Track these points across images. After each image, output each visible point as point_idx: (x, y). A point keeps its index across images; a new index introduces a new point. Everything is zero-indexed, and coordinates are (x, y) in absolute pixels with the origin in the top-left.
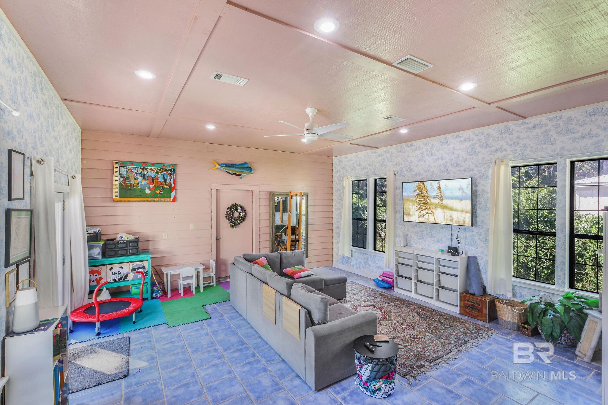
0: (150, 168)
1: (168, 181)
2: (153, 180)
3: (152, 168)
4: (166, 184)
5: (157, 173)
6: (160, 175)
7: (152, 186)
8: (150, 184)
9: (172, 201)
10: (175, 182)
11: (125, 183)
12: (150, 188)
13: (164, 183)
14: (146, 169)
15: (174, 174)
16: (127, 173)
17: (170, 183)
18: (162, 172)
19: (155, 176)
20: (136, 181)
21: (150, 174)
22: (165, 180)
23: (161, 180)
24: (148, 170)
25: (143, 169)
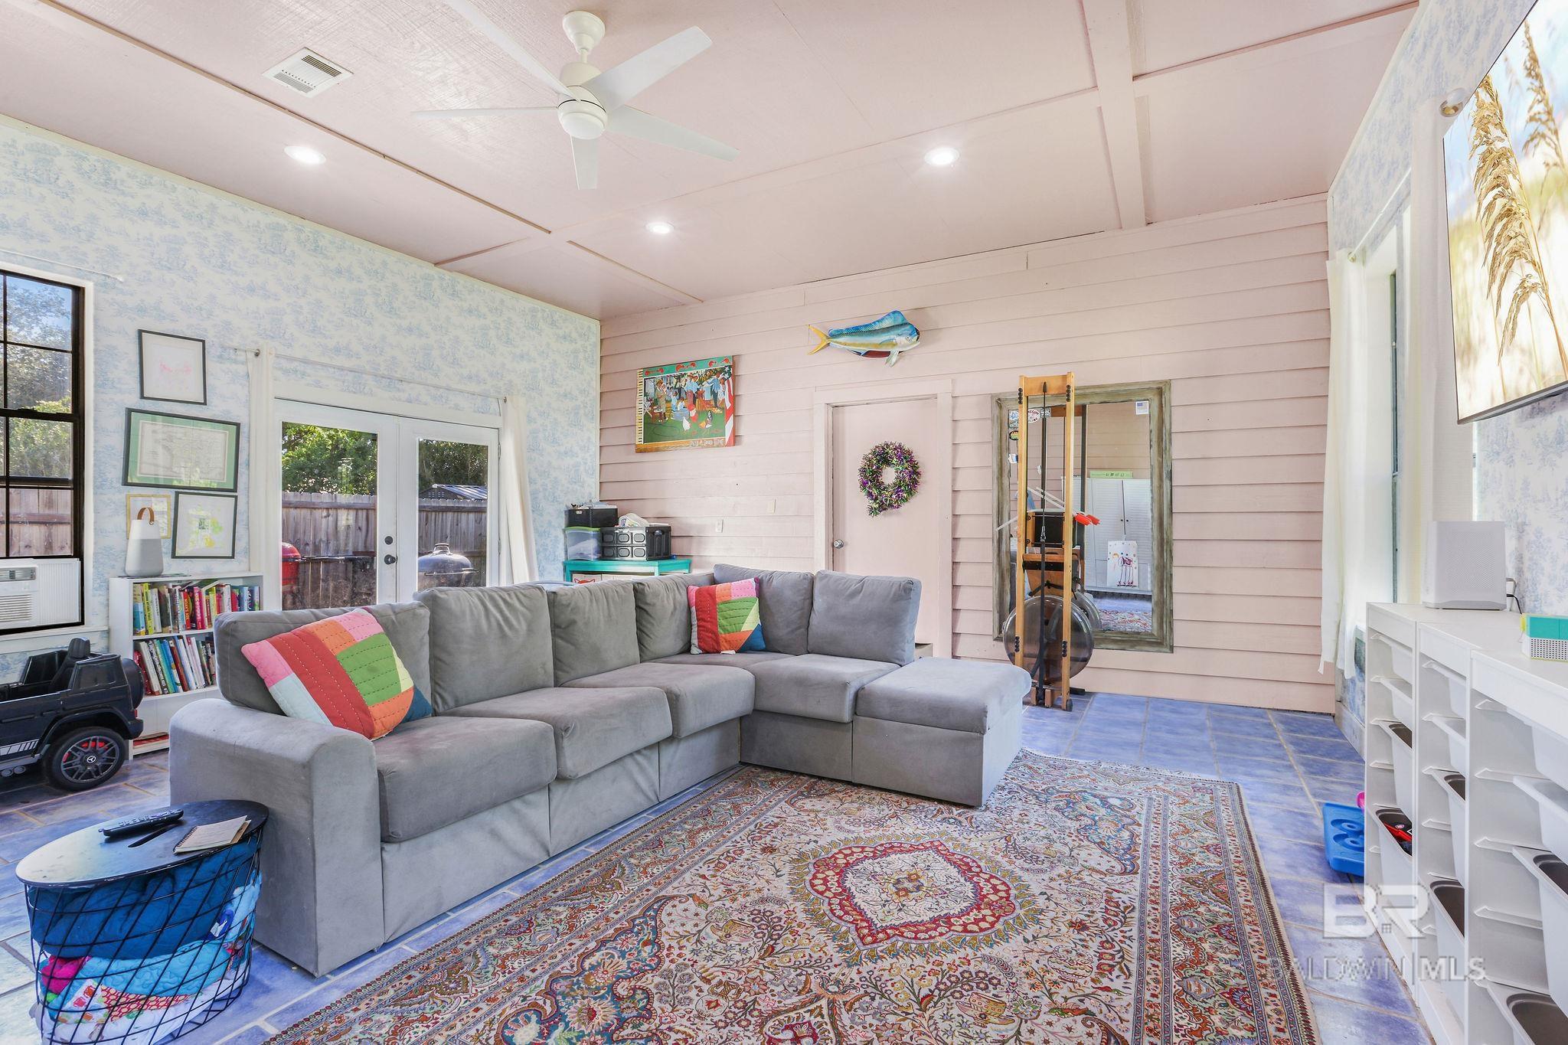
0: (689, 373)
1: (720, 397)
2: (695, 398)
3: (693, 372)
4: (716, 406)
5: (701, 382)
6: (706, 385)
7: (693, 413)
8: (690, 409)
9: (728, 445)
10: (733, 398)
11: (652, 412)
12: (690, 419)
13: (713, 403)
14: (683, 376)
15: (730, 379)
16: (655, 389)
17: (724, 400)
18: (710, 377)
19: (698, 389)
20: (668, 404)
21: (690, 386)
22: (714, 394)
23: (707, 397)
24: (686, 377)
25: (679, 378)
